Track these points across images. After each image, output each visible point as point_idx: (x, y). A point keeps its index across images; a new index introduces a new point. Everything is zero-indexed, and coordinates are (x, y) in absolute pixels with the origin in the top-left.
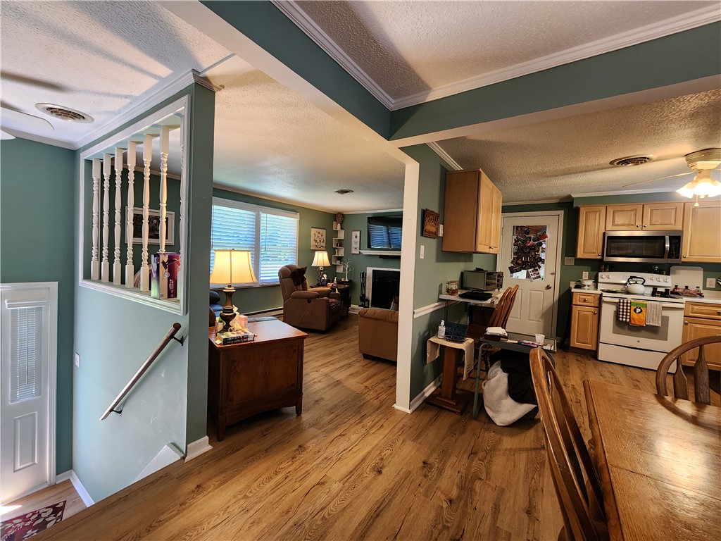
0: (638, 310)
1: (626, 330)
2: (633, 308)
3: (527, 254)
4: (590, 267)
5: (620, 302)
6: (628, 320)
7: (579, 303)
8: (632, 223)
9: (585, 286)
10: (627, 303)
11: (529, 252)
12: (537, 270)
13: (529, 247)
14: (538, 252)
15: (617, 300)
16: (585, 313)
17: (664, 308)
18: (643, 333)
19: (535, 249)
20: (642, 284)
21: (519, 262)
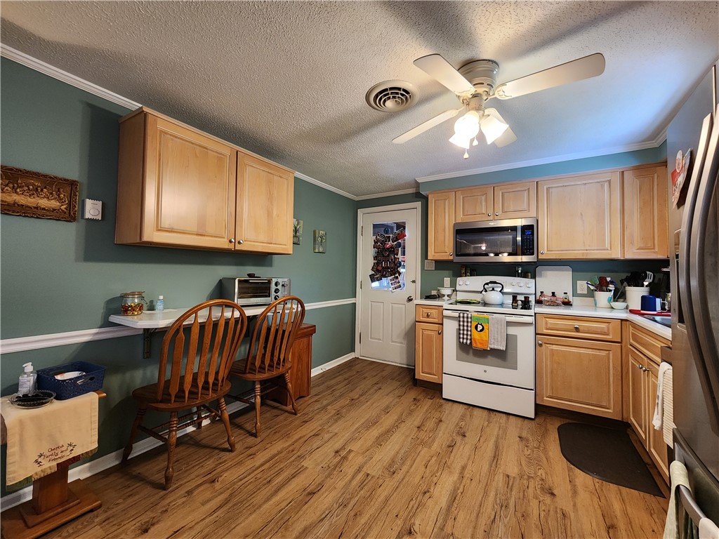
0: (480, 328)
1: (471, 356)
2: (474, 324)
3: (386, 259)
4: (451, 272)
5: (459, 317)
6: (469, 342)
7: (422, 319)
8: (484, 212)
9: (444, 296)
10: (467, 317)
11: (388, 256)
12: (397, 278)
13: (388, 249)
14: (397, 255)
15: (456, 314)
16: (429, 332)
17: (509, 324)
18: (490, 358)
19: (394, 251)
20: (500, 291)
21: (380, 268)
